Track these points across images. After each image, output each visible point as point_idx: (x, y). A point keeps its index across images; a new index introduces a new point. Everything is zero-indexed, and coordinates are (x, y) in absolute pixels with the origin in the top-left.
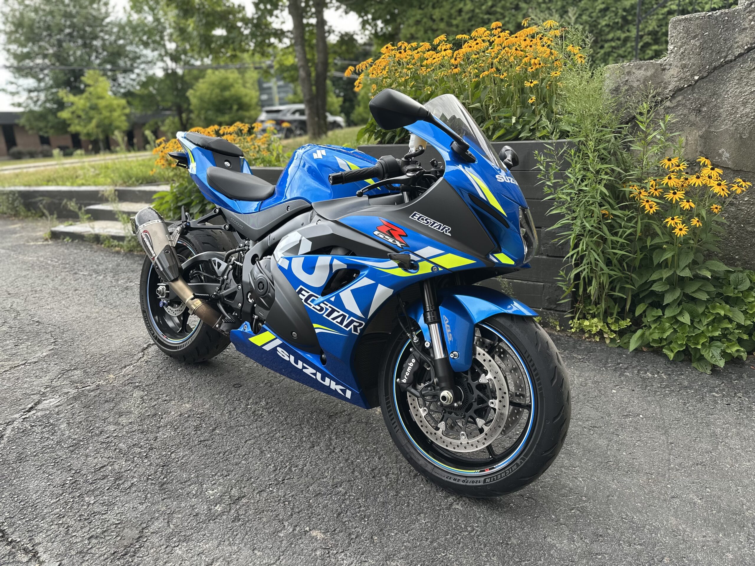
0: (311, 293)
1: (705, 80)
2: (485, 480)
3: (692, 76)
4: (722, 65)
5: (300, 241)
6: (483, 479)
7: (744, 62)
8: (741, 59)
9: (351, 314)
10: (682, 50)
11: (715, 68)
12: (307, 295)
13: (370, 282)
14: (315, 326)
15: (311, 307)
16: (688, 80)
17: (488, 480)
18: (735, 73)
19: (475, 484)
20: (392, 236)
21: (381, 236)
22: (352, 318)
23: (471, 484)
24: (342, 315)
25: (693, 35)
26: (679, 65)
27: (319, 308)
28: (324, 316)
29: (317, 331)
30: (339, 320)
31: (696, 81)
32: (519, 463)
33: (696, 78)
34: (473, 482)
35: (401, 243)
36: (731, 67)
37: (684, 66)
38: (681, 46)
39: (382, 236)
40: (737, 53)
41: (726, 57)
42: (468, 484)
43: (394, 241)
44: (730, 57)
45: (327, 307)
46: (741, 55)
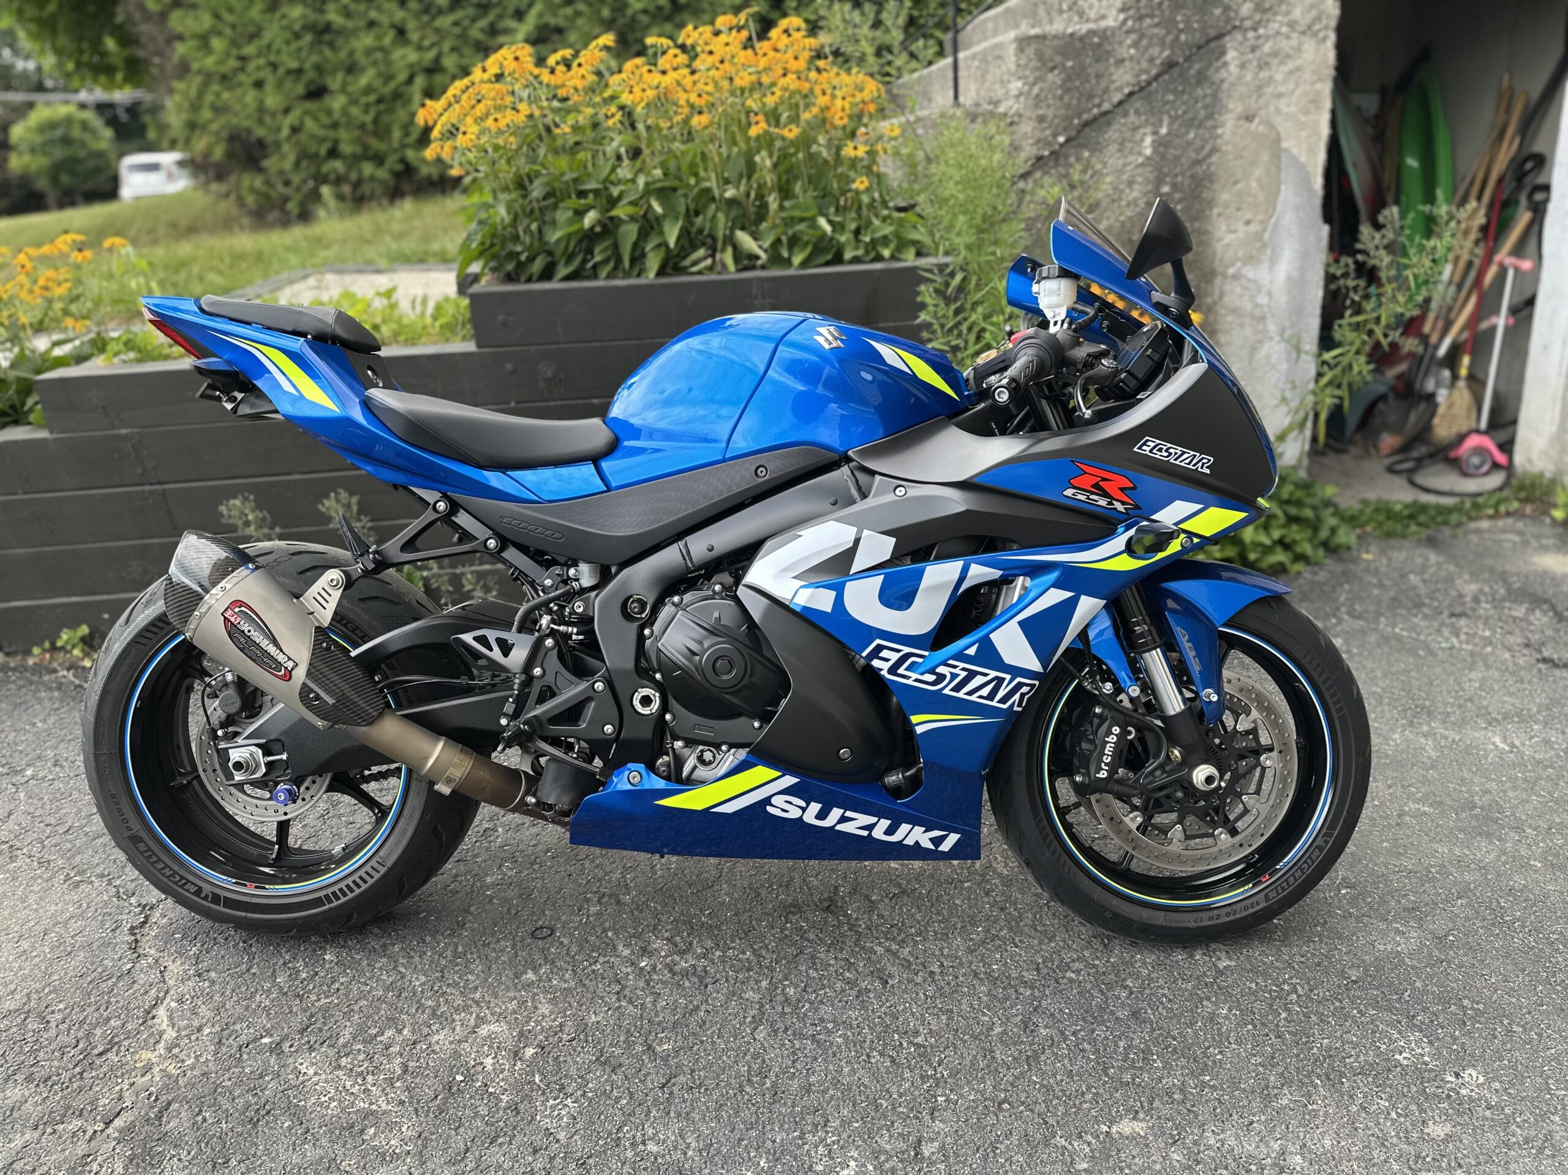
0: (907, 650)
1: (1073, 143)
2: (1266, 896)
3: (1055, 135)
4: (1095, 119)
5: (857, 541)
6: (1262, 895)
7: (1126, 114)
8: (1120, 110)
9: (1015, 671)
10: (1036, 90)
11: (1086, 124)
12: (894, 657)
13: (1063, 595)
14: (915, 719)
15: (910, 682)
16: (1050, 144)
17: (1271, 895)
18: (1112, 134)
19: (1251, 911)
20: (1105, 494)
21: (1080, 497)
22: (1019, 679)
23: (1244, 914)
24: (996, 678)
25: (1051, 64)
26: (1034, 116)
27: (931, 678)
28: (947, 691)
29: (919, 730)
30: (985, 692)
31: (1062, 145)
32: (1322, 844)
33: (1061, 139)
34: (1246, 908)
35: (1123, 503)
36: (1109, 124)
37: (1041, 119)
38: (1034, 84)
39: (1083, 498)
40: (1116, 100)
41: (1099, 106)
42: (1238, 916)
43: (1110, 503)
44: (1106, 106)
45: (956, 671)
46: (1120, 103)
